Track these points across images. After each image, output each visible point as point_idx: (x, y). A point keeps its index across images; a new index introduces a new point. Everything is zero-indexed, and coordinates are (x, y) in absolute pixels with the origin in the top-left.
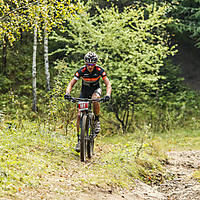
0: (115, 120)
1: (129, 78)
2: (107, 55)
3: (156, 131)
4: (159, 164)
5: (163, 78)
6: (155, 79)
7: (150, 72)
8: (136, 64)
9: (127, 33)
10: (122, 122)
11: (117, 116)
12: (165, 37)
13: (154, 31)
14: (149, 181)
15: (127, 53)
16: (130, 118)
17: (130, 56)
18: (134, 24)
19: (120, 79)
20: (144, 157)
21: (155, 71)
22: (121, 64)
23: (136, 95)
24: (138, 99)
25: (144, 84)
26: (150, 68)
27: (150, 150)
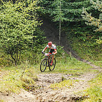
0: (11, 58)
1: (18, 37)
2: (7, 25)
3: (32, 64)
4: (33, 81)
5: (35, 37)
6: (31, 37)
7: (29, 34)
8: (21, 30)
9: (17, 14)
10: (15, 59)
11: (12, 56)
14: (28, 89)
15: (17, 24)
16: (18, 57)
17: (19, 26)
19: (14, 37)
20: (25, 77)
21: (31, 34)
22: (14, 30)
24: (23, 48)
25: (26, 40)
26: (29, 32)
27: (29, 73)
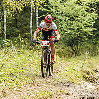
0: (71, 50)
1: (78, 29)
2: (67, 18)
3: (92, 55)
4: (93, 72)
5: (95, 29)
6: (91, 30)
7: (88, 26)
8: (81, 22)
9: (77, 7)
10: (75, 51)
11: (72, 48)
12: (96, 9)
13: (91, 6)
14: (88, 80)
15: (77, 17)
16: (78, 49)
17: (79, 18)
18: (81, 2)
19: (74, 30)
20: (85, 68)
21: (91, 26)
22: (74, 22)
23: (82, 38)
24: (83, 40)
25: (85, 32)
26: (88, 24)
27: (88, 65)
